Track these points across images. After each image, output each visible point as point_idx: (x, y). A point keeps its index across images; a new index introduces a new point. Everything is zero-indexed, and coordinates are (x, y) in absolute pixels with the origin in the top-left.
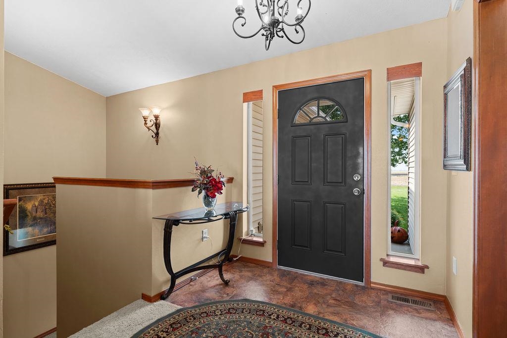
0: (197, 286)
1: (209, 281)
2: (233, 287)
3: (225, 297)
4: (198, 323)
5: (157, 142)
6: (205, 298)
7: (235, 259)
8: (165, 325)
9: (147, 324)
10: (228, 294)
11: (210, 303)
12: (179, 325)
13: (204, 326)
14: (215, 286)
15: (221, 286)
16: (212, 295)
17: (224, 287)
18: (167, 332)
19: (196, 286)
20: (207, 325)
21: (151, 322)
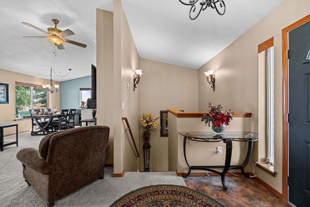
0: (207, 180)
1: (216, 181)
2: (227, 194)
3: (214, 196)
4: (183, 199)
5: (214, 90)
6: (203, 189)
7: (251, 177)
8: (170, 189)
9: (166, 183)
10: (218, 195)
11: (202, 194)
12: (175, 193)
13: (183, 202)
14: (216, 186)
15: (220, 189)
16: (208, 189)
17: (221, 191)
18: (168, 192)
19: (205, 180)
20: (185, 203)
21: (168, 184)
